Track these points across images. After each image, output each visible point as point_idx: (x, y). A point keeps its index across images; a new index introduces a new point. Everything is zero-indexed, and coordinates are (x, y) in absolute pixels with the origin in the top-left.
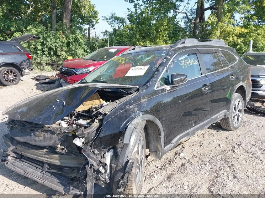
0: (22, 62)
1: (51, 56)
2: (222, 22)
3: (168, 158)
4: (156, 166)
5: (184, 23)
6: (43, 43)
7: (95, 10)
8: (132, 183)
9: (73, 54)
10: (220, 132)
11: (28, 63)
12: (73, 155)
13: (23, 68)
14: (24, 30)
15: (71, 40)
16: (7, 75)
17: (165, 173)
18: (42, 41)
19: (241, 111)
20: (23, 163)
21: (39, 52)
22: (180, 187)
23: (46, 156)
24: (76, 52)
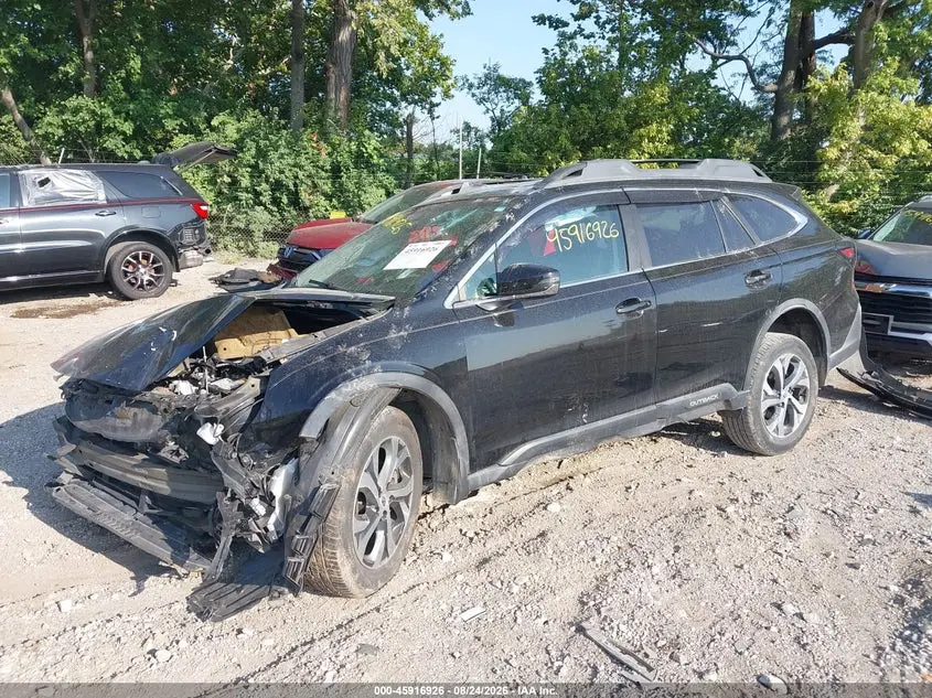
0: (179, 228)
1: (281, 210)
2: (869, 86)
3: (509, 514)
4: (461, 531)
5: (752, 93)
6: (255, 167)
7: (443, 52)
8: (334, 548)
9: (349, 202)
10: (723, 455)
11: (197, 232)
12: (200, 469)
13: (183, 246)
14: (202, 127)
15: (344, 159)
16: (134, 266)
17: (476, 551)
18: (252, 161)
19: (805, 392)
20: (96, 490)
21: (243, 196)
22: (500, 586)
23: (143, 471)
24: (359, 196)
